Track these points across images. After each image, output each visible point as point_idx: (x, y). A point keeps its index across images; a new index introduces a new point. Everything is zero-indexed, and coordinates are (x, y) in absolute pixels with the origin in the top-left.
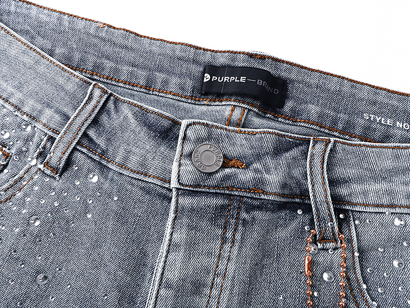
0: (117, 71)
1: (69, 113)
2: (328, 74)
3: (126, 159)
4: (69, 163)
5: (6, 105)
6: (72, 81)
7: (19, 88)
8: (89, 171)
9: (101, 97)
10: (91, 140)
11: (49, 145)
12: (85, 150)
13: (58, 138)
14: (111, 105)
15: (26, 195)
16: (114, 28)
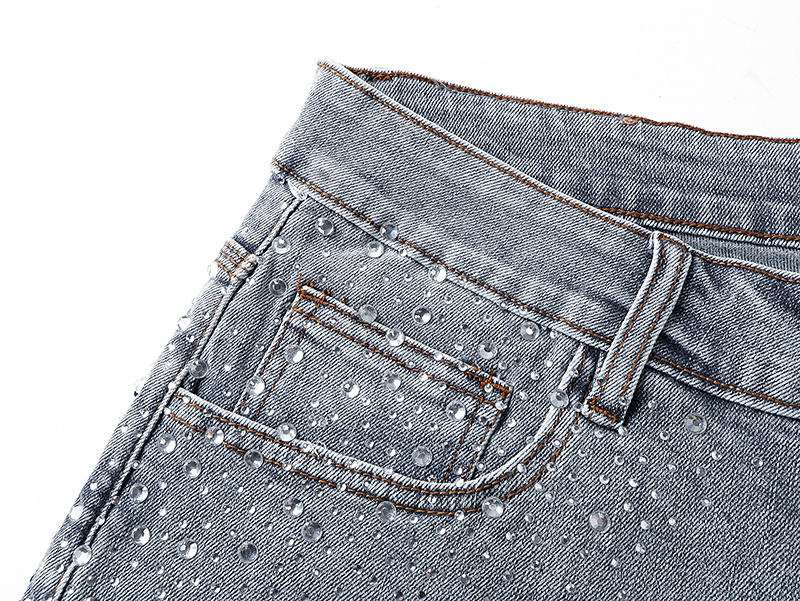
1: (622, 298)
3: (763, 379)
4: (640, 397)
5: (483, 292)
6: (612, 236)
7: (503, 255)
8: (685, 411)
9: (682, 259)
10: (675, 347)
11: (589, 363)
12: (667, 370)
13: (611, 350)
14: (700, 272)
15: (568, 469)
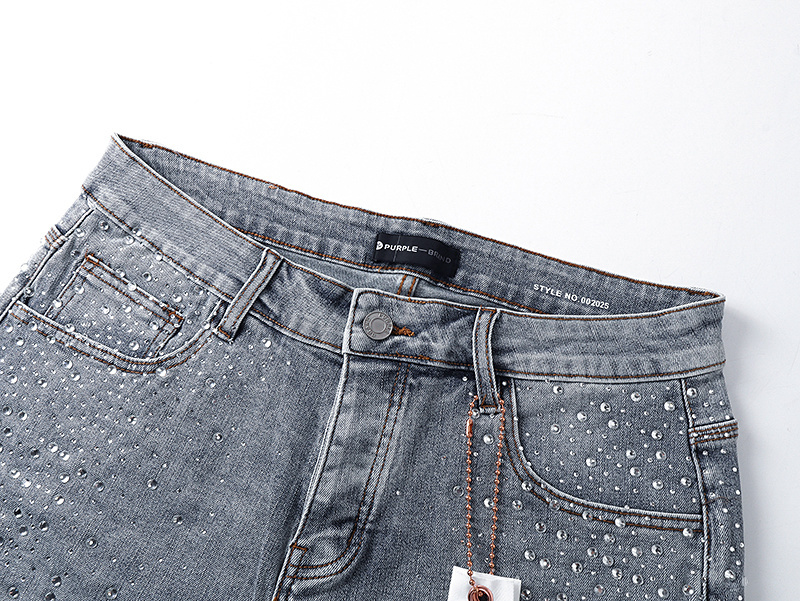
0: (289, 236)
1: (243, 279)
2: (501, 243)
3: (298, 325)
4: (242, 328)
5: (178, 268)
6: (244, 246)
7: (191, 251)
8: (262, 336)
9: (274, 263)
10: (264, 306)
11: (222, 308)
12: (258, 316)
13: (232, 303)
14: (284, 271)
15: (201, 358)
16: (286, 190)
